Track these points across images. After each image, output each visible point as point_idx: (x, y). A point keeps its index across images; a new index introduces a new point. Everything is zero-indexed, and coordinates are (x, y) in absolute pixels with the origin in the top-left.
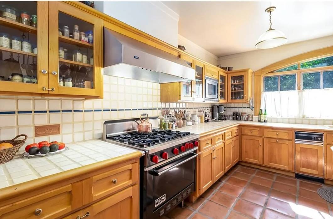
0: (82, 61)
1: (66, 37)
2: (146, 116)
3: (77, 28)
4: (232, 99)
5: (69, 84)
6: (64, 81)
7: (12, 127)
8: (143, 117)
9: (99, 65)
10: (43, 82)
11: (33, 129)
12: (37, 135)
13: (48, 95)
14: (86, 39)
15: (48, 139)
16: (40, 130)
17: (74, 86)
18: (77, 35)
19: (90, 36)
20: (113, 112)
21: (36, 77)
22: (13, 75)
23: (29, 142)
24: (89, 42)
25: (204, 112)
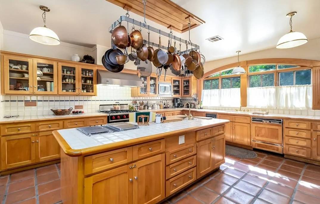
0: (89, 83)
1: (84, 76)
2: (118, 103)
3: (87, 72)
4: (184, 94)
5: (85, 91)
6: (83, 90)
7: (68, 105)
8: (116, 103)
9: (95, 84)
10: (77, 91)
11: (74, 107)
12: (75, 109)
13: (79, 95)
14: (91, 75)
15: (79, 110)
16: (76, 107)
17: (86, 92)
18: (87, 74)
19: (92, 73)
20: (108, 101)
21: (75, 90)
22: (69, 90)
23: (73, 110)
24: (92, 76)
25: (162, 102)
